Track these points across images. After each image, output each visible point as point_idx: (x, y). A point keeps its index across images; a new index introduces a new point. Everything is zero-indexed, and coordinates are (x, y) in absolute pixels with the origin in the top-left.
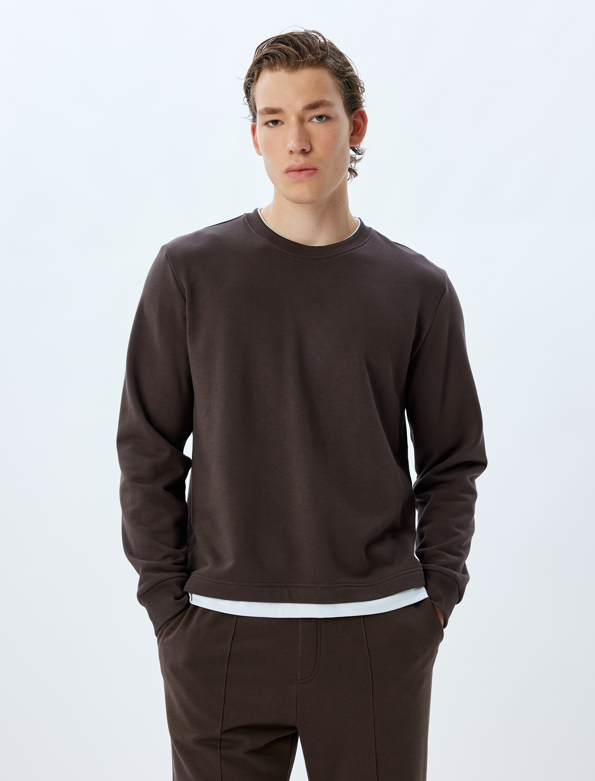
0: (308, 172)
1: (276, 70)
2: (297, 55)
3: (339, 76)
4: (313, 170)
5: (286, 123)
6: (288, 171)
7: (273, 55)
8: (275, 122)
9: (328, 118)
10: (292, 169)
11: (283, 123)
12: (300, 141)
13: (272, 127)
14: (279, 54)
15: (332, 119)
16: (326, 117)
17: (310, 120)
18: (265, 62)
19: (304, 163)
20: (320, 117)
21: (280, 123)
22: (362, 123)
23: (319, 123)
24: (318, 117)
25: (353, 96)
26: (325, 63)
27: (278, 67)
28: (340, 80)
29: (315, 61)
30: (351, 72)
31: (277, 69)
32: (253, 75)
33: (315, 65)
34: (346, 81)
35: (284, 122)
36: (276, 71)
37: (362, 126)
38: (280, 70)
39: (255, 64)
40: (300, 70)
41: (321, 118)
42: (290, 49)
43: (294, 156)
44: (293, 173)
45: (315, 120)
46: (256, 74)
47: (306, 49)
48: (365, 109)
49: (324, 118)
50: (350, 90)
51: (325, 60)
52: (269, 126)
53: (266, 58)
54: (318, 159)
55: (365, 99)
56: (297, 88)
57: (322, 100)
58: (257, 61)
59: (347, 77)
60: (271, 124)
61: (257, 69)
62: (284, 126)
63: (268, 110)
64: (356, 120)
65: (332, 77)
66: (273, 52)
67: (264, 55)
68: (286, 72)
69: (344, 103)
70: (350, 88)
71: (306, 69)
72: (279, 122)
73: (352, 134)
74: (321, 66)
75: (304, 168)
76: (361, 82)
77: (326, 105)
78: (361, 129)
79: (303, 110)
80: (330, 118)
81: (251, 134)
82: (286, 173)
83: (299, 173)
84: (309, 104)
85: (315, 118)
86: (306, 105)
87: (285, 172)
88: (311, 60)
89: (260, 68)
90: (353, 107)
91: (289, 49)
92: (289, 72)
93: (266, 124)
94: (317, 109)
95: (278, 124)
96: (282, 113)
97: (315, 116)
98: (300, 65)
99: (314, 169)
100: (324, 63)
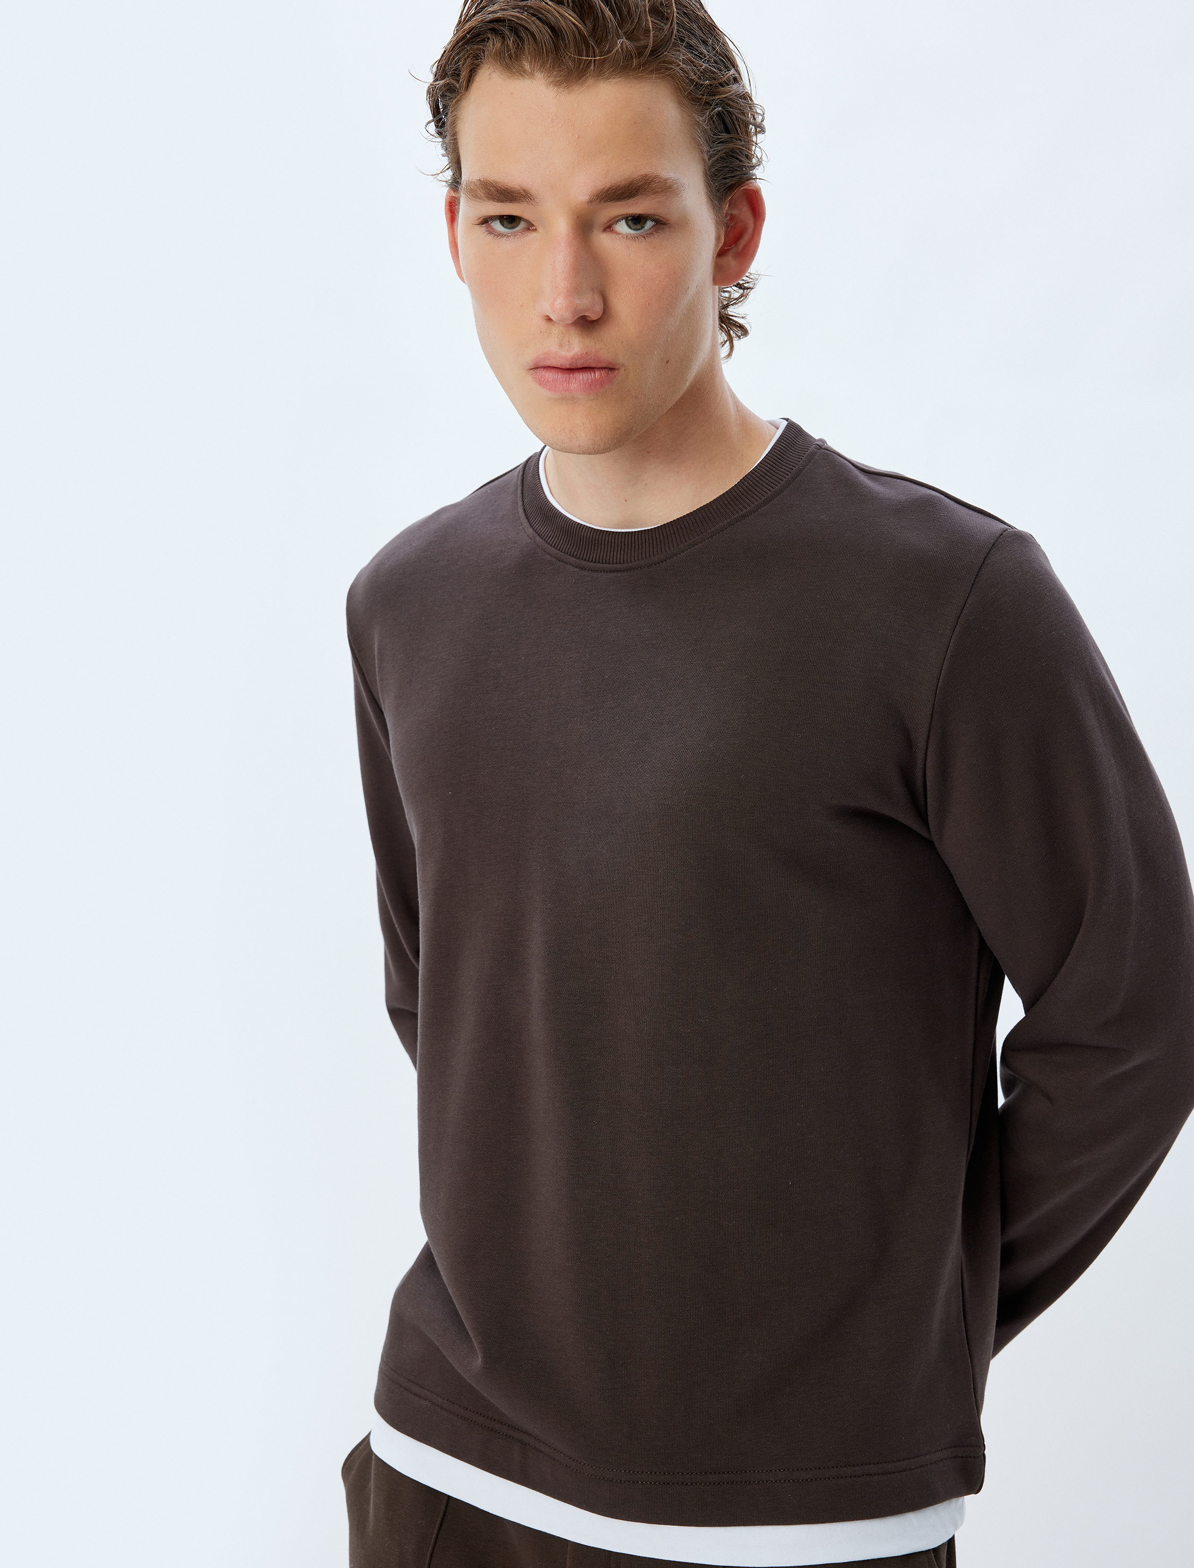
0: (590, 378)
1: (522, 73)
2: (585, 36)
3: (701, 99)
4: (603, 372)
5: (540, 230)
6: (536, 368)
7: (516, 28)
8: (511, 221)
9: (660, 223)
10: (548, 363)
11: (530, 227)
12: (575, 291)
13: (500, 235)
14: (535, 26)
15: (670, 228)
16: (652, 221)
17: (609, 227)
18: (494, 44)
19: (582, 354)
20: (636, 221)
21: (522, 225)
22: (751, 223)
23: (634, 238)
24: (631, 220)
25: (733, 150)
26: (664, 62)
27: (527, 66)
28: (702, 112)
29: (634, 56)
30: (735, 87)
31: (525, 71)
32: (456, 75)
33: (635, 69)
34: (719, 114)
35: (534, 223)
36: (522, 76)
37: (750, 230)
38: (532, 75)
39: (463, 45)
40: (590, 81)
41: (639, 223)
42: (567, 15)
43: (556, 330)
44: (551, 374)
45: (622, 227)
46: (464, 74)
47: (611, 19)
48: (760, 184)
49: (649, 224)
50: (725, 136)
51: (663, 53)
52: (491, 232)
53: (494, 30)
54: (622, 342)
55: (764, 158)
56: (578, 137)
57: (646, 176)
58: (468, 36)
59: (722, 102)
60: (497, 226)
61: (468, 57)
62: (533, 235)
63: (492, 189)
64: (735, 212)
65: (680, 104)
66: (518, 18)
67: (491, 21)
68: (550, 83)
69: (706, 174)
70: (727, 131)
71: (607, 78)
72: (519, 223)
73: (721, 253)
74: (652, 72)
75: (579, 366)
76: (759, 111)
77: (657, 192)
78: (746, 238)
79: (590, 202)
80: (665, 224)
81: (445, 220)
82: (532, 371)
83: (566, 376)
84: (608, 185)
85: (624, 221)
86: (601, 188)
87: (528, 368)
88: (625, 54)
89: (477, 57)
90: (730, 182)
91: (561, 15)
92: (557, 84)
93: (486, 221)
94: (631, 201)
95: (518, 225)
96: (532, 205)
97: (621, 217)
98: (592, 67)
99: (607, 368)
100: (660, 63)
